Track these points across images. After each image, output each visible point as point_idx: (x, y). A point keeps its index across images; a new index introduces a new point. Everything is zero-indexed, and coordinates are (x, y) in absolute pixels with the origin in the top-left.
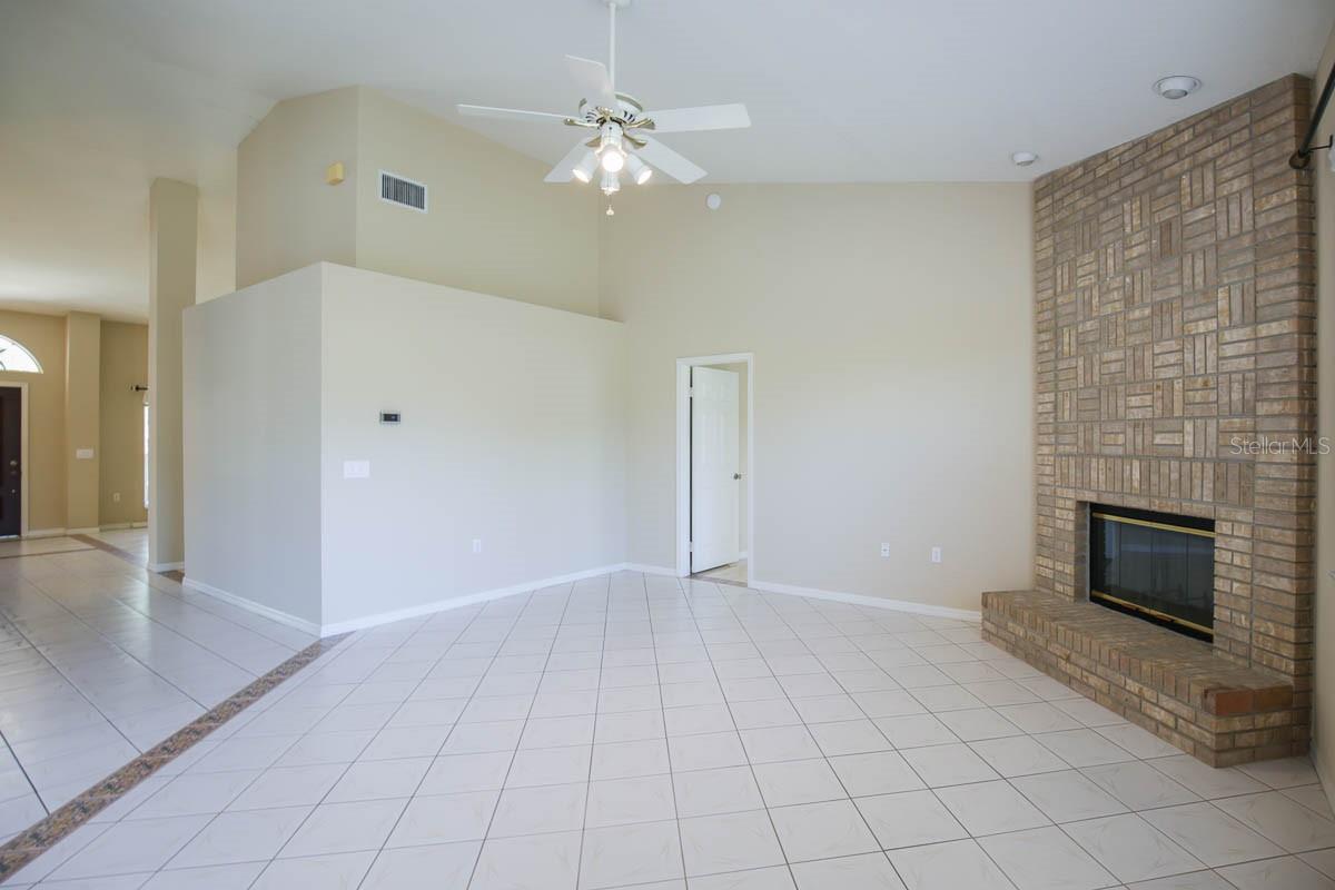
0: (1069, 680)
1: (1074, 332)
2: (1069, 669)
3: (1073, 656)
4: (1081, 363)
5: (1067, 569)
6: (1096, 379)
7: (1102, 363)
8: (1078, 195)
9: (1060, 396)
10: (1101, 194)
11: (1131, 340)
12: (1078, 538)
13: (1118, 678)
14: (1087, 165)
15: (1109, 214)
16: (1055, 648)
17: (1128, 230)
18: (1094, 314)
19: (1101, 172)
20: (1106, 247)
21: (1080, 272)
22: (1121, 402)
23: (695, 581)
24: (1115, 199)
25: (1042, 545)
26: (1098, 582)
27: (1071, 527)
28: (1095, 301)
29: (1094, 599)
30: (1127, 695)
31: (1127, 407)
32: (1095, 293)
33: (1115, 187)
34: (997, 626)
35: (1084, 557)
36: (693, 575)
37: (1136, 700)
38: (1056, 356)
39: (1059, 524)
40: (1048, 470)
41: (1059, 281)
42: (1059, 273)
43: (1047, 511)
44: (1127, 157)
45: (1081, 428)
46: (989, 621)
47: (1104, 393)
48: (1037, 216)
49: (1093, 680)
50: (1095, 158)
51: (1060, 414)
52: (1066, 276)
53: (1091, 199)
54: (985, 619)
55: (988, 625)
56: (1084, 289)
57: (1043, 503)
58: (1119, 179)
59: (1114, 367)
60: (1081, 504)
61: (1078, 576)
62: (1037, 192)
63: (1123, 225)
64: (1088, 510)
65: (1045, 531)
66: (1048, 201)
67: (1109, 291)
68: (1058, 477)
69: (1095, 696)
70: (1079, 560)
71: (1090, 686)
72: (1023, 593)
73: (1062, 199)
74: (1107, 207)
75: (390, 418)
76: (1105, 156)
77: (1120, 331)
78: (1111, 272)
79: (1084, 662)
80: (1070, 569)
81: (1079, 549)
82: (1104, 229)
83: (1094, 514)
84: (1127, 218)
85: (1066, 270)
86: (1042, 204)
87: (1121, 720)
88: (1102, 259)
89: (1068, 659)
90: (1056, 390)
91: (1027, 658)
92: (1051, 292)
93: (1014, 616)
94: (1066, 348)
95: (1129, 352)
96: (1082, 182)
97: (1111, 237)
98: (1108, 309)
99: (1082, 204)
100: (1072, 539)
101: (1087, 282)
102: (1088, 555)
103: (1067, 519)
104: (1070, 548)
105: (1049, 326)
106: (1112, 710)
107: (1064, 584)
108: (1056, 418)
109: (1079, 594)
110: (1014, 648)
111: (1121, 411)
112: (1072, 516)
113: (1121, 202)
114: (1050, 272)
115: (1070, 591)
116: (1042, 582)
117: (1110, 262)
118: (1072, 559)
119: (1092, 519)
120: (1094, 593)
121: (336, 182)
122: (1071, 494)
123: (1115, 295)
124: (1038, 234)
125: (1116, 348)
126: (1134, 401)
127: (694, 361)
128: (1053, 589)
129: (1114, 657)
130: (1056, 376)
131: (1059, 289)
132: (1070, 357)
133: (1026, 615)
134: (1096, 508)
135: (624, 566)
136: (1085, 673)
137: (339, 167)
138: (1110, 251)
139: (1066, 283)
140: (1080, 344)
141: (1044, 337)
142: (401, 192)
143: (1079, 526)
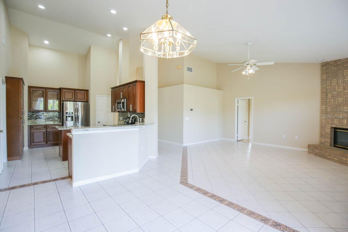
0: (330, 159)
1: (331, 94)
2: (330, 157)
3: (331, 155)
4: (333, 100)
5: (328, 140)
6: (336, 103)
7: (338, 100)
8: (333, 67)
9: (327, 107)
10: (338, 67)
11: (345, 96)
12: (331, 134)
13: (341, 158)
14: (335, 61)
15: (340, 72)
16: (326, 154)
17: (345, 75)
18: (336, 91)
19: (339, 63)
20: (340, 78)
21: (333, 82)
22: (342, 108)
23: (238, 142)
24: (342, 69)
25: (321, 136)
26: (335, 143)
27: (329, 132)
28: (336, 88)
29: (334, 146)
30: (343, 160)
31: (344, 109)
32: (336, 87)
33: (342, 66)
34: (312, 151)
35: (332, 138)
36: (237, 141)
37: (345, 161)
38: (326, 98)
39: (326, 131)
40: (324, 121)
41: (328, 83)
42: (327, 82)
43: (323, 129)
44: (345, 61)
45: (332, 113)
46: (310, 150)
47: (338, 106)
48: (322, 70)
49: (335, 159)
50: (337, 60)
51: (327, 110)
52: (329, 83)
53: (336, 68)
54: (309, 150)
55: (310, 151)
56: (334, 86)
57: (322, 127)
58: (343, 65)
59: (340, 101)
60: (332, 128)
61: (331, 142)
62: (322, 65)
63: (344, 74)
64: (333, 129)
65: (323, 133)
66: (325, 67)
67: (340, 86)
68: (326, 122)
69: (336, 161)
70: (331, 139)
71: (335, 160)
72: (317, 145)
73: (329, 67)
74: (340, 70)
75: (192, 110)
76: (340, 60)
77: (342, 94)
78: (340, 83)
79: (333, 156)
80: (329, 140)
81: (331, 136)
82: (339, 74)
83: (335, 130)
84: (345, 73)
85: (329, 81)
86: (323, 68)
87: (342, 165)
88: (338, 80)
89: (329, 155)
90: (326, 105)
91: (320, 156)
92: (325, 86)
93: (316, 148)
94: (329, 97)
95: (344, 99)
96: (333, 65)
97: (341, 76)
98: (340, 90)
99: (334, 69)
100: (330, 134)
101: (334, 85)
102: (333, 137)
103: (328, 130)
104: (329, 136)
105: (325, 93)
106: (340, 164)
107: (327, 143)
108: (326, 111)
109: (331, 145)
110: (316, 154)
111: (342, 110)
112: (329, 130)
113: (343, 70)
114: (325, 82)
115: (329, 144)
116: (321, 143)
117: (340, 81)
118: (329, 138)
119: (334, 131)
120: (335, 145)
121: (179, 68)
122: (330, 126)
123: (341, 87)
124: (322, 74)
125: (341, 97)
126: (345, 108)
127: (238, 98)
128: (325, 144)
129: (340, 154)
130: (326, 102)
131: (327, 85)
132: (330, 99)
133: (319, 148)
134: (335, 128)
135: (222, 139)
136: (334, 158)
137: (180, 66)
138: (340, 79)
139: (329, 84)
140: (332, 96)
141: (323, 94)
142: (190, 69)
143: (331, 132)
